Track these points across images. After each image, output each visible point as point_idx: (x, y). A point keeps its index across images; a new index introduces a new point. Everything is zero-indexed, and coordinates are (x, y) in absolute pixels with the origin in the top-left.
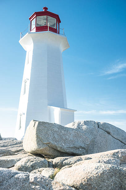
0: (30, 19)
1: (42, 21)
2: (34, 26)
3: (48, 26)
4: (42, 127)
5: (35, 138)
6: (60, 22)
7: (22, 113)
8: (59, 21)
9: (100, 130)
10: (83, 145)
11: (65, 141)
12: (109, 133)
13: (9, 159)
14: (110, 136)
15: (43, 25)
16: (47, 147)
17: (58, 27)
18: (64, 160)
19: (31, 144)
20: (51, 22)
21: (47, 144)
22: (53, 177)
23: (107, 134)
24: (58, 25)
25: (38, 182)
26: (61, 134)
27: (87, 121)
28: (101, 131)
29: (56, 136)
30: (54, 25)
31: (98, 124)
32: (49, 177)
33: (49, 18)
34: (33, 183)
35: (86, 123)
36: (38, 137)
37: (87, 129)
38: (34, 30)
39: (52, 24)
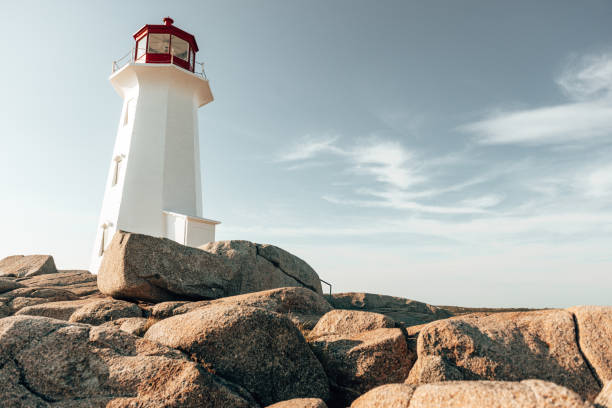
0: (135, 37)
1: (161, 43)
2: (142, 52)
3: (172, 54)
4: (137, 245)
5: (121, 267)
6: (197, 50)
7: (107, 224)
8: (194, 48)
9: (261, 259)
10: (219, 282)
11: (185, 273)
12: (276, 265)
13: (63, 307)
14: (279, 270)
15: (162, 51)
16: (146, 283)
17: (192, 58)
18: (175, 307)
19: (112, 279)
20: (179, 47)
21: (145, 278)
22: (141, 333)
23: (272, 267)
24: (192, 55)
25: (108, 341)
26: (177, 259)
27: (238, 242)
28: (262, 261)
29: (166, 263)
30: (184, 55)
31: (258, 247)
32: (134, 333)
33: (176, 39)
34: (95, 343)
35: (235, 244)
36: (127, 263)
37: (236, 255)
38: (142, 60)
39: (180, 52)
